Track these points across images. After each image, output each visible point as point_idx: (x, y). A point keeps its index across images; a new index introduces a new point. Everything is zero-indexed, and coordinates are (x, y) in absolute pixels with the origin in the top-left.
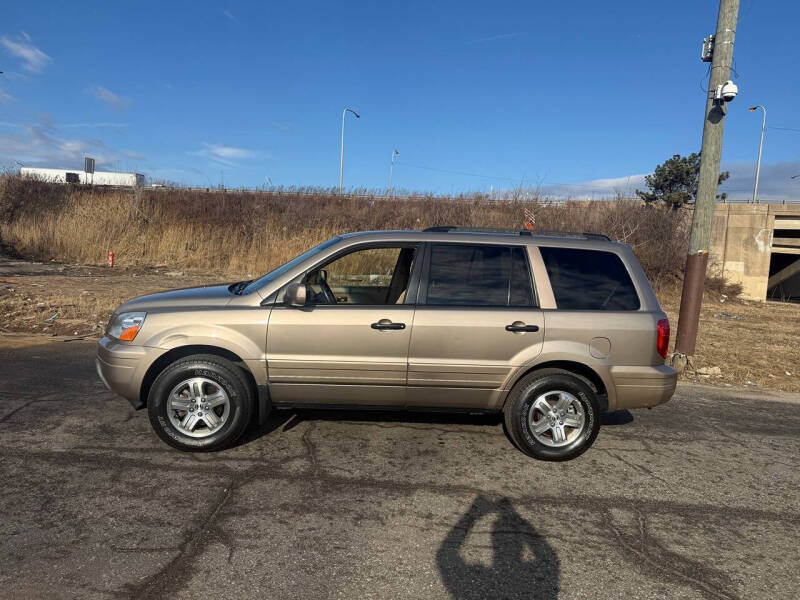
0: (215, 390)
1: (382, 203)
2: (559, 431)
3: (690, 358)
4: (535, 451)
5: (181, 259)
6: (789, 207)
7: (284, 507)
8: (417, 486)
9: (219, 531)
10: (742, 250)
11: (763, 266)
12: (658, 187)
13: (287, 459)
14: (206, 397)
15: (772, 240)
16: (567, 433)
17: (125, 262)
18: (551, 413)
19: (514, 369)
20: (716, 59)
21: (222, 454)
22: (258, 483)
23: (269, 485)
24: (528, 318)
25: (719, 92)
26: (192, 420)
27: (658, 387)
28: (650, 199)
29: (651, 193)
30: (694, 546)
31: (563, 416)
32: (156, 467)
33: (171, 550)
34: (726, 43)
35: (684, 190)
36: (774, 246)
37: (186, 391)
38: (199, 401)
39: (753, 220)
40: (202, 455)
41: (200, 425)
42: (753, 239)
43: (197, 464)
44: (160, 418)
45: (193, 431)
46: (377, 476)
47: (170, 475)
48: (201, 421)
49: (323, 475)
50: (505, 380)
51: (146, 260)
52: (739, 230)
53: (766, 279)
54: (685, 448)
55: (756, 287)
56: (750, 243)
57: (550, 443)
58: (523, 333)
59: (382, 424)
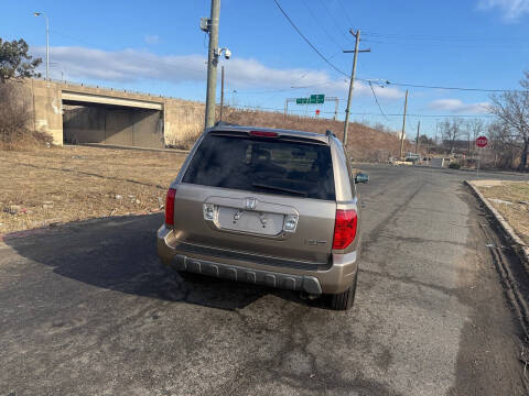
6: (69, 86)
10: (45, 111)
11: (59, 122)
15: (62, 106)
25: (218, 52)
36: (63, 110)
42: (51, 105)
52: (41, 98)
53: (61, 131)
56: (49, 107)
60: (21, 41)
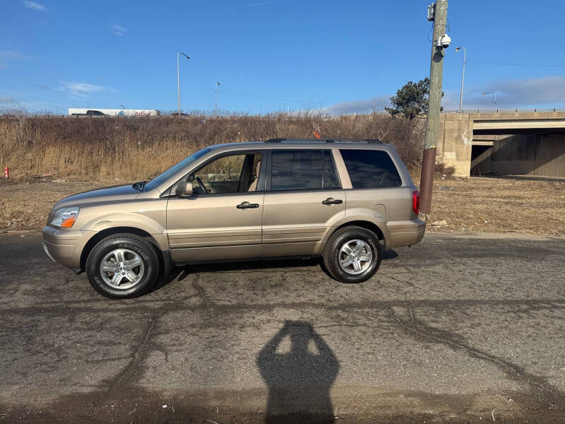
0: (133, 257)
1: (211, 121)
2: (357, 264)
3: (428, 216)
4: (342, 278)
5: (62, 170)
6: (482, 114)
7: (193, 326)
8: (274, 306)
9: (154, 344)
10: (454, 144)
11: (467, 154)
12: (399, 104)
13: (186, 298)
14: (127, 261)
15: (472, 137)
16: (362, 265)
17: (17, 174)
18: (352, 254)
19: (328, 228)
20: (436, 19)
21: (140, 299)
22: (171, 314)
23: (179, 314)
24: (335, 195)
25: (439, 42)
26: (118, 278)
27: (415, 233)
28: (394, 113)
29: (395, 108)
30: (442, 322)
31: (359, 255)
32: (98, 311)
33: (125, 358)
34: (442, 9)
35: (416, 105)
36: (474, 140)
37: (112, 259)
38: (122, 264)
39: (460, 124)
40: (127, 301)
41: (124, 281)
42: (461, 137)
43: (125, 306)
44: (96, 278)
45: (119, 285)
46: (248, 302)
47: (110, 314)
48: (124, 278)
49: (213, 305)
50: (323, 236)
51: (34, 172)
52: (452, 131)
53: (469, 163)
54: (431, 269)
55: (463, 168)
56: (459, 139)
57: (352, 272)
58: (333, 205)
59: (243, 271)
60: (426, 80)
